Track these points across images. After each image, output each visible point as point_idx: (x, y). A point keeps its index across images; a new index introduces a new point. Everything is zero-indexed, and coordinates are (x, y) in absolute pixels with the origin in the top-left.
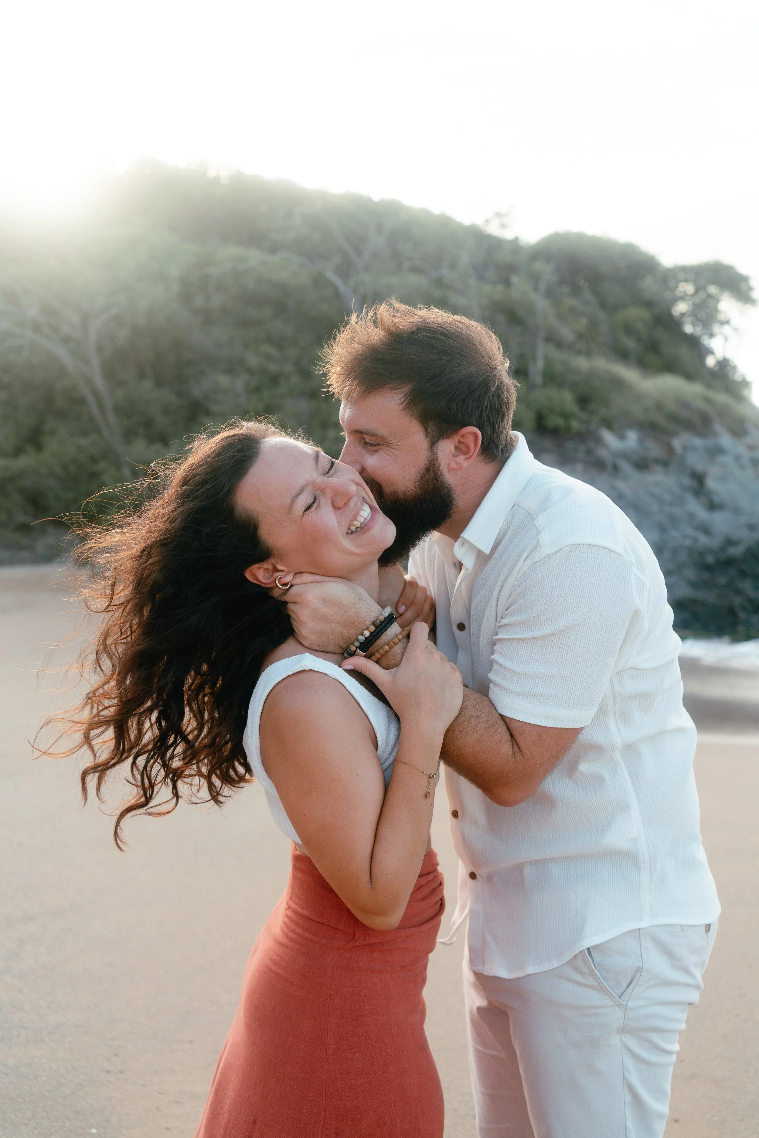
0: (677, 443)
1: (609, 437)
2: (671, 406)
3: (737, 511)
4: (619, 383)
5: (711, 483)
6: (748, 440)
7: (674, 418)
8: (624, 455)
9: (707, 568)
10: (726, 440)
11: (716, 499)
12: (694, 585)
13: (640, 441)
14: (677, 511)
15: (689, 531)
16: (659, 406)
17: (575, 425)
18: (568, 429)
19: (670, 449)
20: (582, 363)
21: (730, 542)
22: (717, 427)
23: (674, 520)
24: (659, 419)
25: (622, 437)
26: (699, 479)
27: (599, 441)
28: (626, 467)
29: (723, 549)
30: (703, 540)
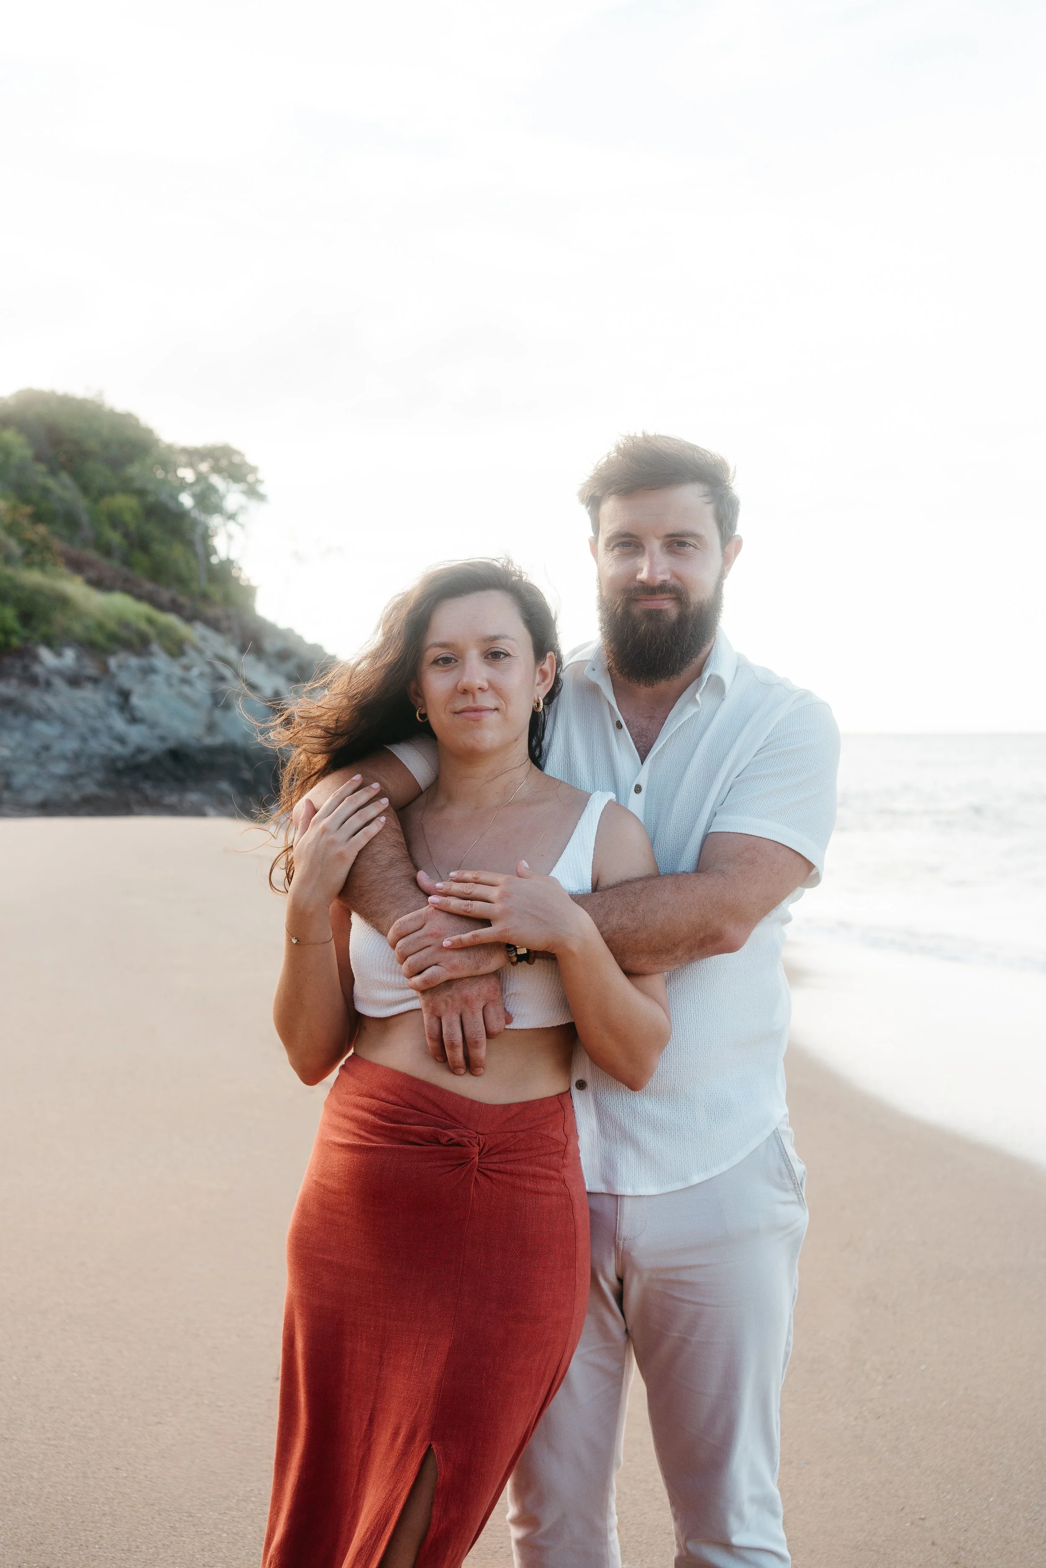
0: (113, 662)
1: (46, 655)
2: (112, 626)
3: (153, 725)
4: (63, 601)
5: (135, 700)
6: (184, 661)
7: (113, 638)
8: (59, 673)
9: (119, 773)
10: (161, 660)
11: (138, 714)
12: (101, 785)
13: (78, 658)
14: (98, 724)
15: (106, 740)
16: (100, 626)
17: (15, 641)
18: (7, 645)
19: (106, 669)
20: (33, 577)
21: (140, 750)
22: (155, 647)
23: (94, 732)
24: (100, 638)
25: (59, 654)
26: (125, 695)
27: (36, 658)
28: (59, 683)
29: (134, 755)
30: (118, 748)
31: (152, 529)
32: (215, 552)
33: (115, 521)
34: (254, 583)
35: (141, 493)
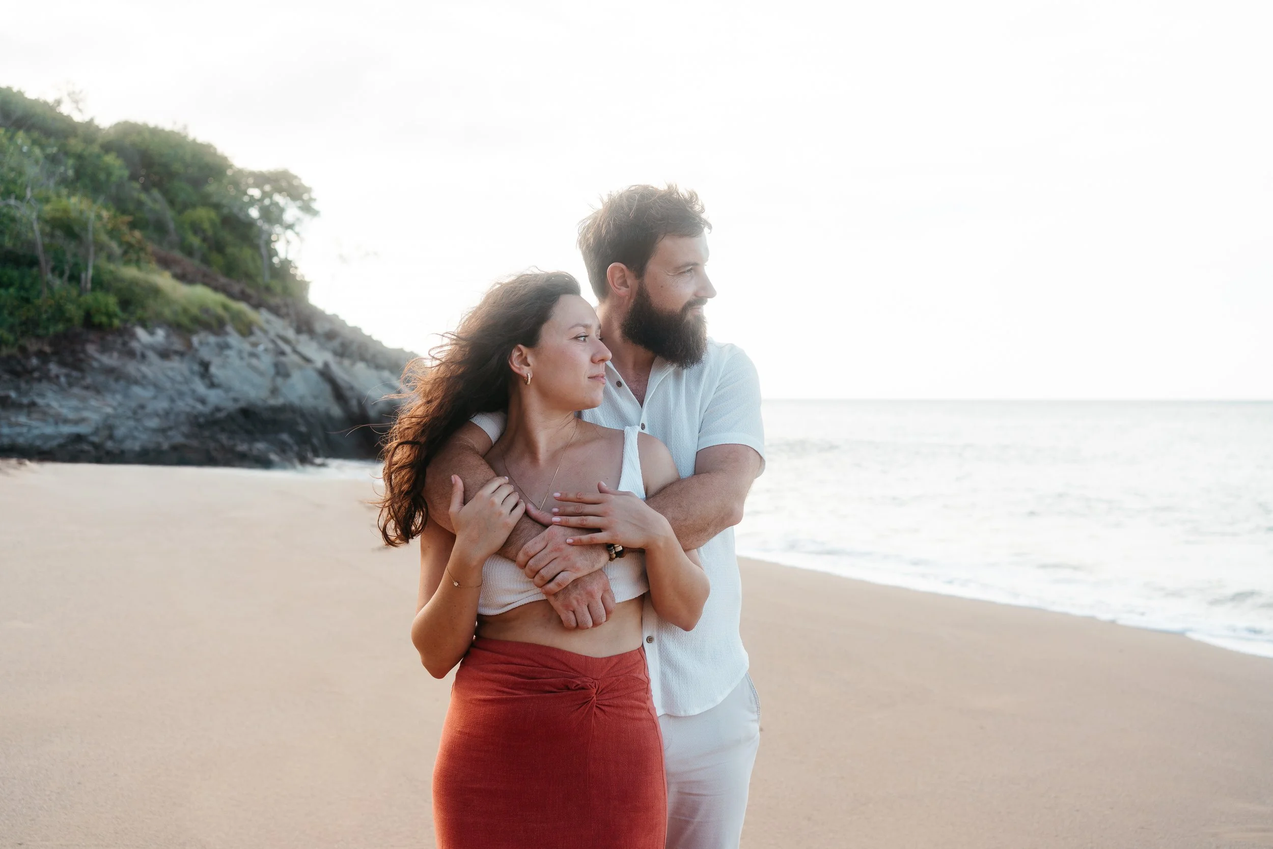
0: (195, 340)
1: (141, 333)
2: (195, 311)
3: (228, 390)
4: (156, 291)
5: (213, 370)
6: (253, 339)
7: (196, 320)
8: (152, 348)
9: (200, 426)
10: (234, 339)
11: (216, 381)
12: (186, 436)
13: (168, 336)
14: (184, 388)
15: (191, 401)
16: (185, 311)
17: (116, 322)
18: (111, 325)
19: (190, 345)
20: (130, 272)
21: (218, 409)
22: (229, 328)
23: (181, 394)
24: (185, 321)
25: (152, 333)
26: (205, 366)
27: (133, 336)
28: (152, 356)
29: (212, 413)
30: (200, 407)
31: (227, 236)
32: (276, 254)
33: (196, 228)
34: (307, 279)
35: (217, 207)
